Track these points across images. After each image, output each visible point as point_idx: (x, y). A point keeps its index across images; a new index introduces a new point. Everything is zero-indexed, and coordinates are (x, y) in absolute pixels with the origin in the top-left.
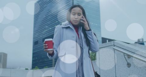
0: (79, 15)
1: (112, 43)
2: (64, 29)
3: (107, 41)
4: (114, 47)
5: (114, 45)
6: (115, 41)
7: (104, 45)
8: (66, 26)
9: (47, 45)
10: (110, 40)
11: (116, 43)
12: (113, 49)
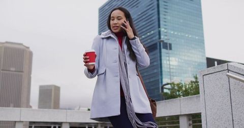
0: (119, 19)
1: (225, 66)
2: (105, 40)
3: (216, 63)
4: (228, 74)
5: (228, 70)
6: (229, 64)
7: (211, 69)
8: (106, 37)
9: (88, 57)
10: (220, 62)
11: (232, 66)
12: (227, 75)
